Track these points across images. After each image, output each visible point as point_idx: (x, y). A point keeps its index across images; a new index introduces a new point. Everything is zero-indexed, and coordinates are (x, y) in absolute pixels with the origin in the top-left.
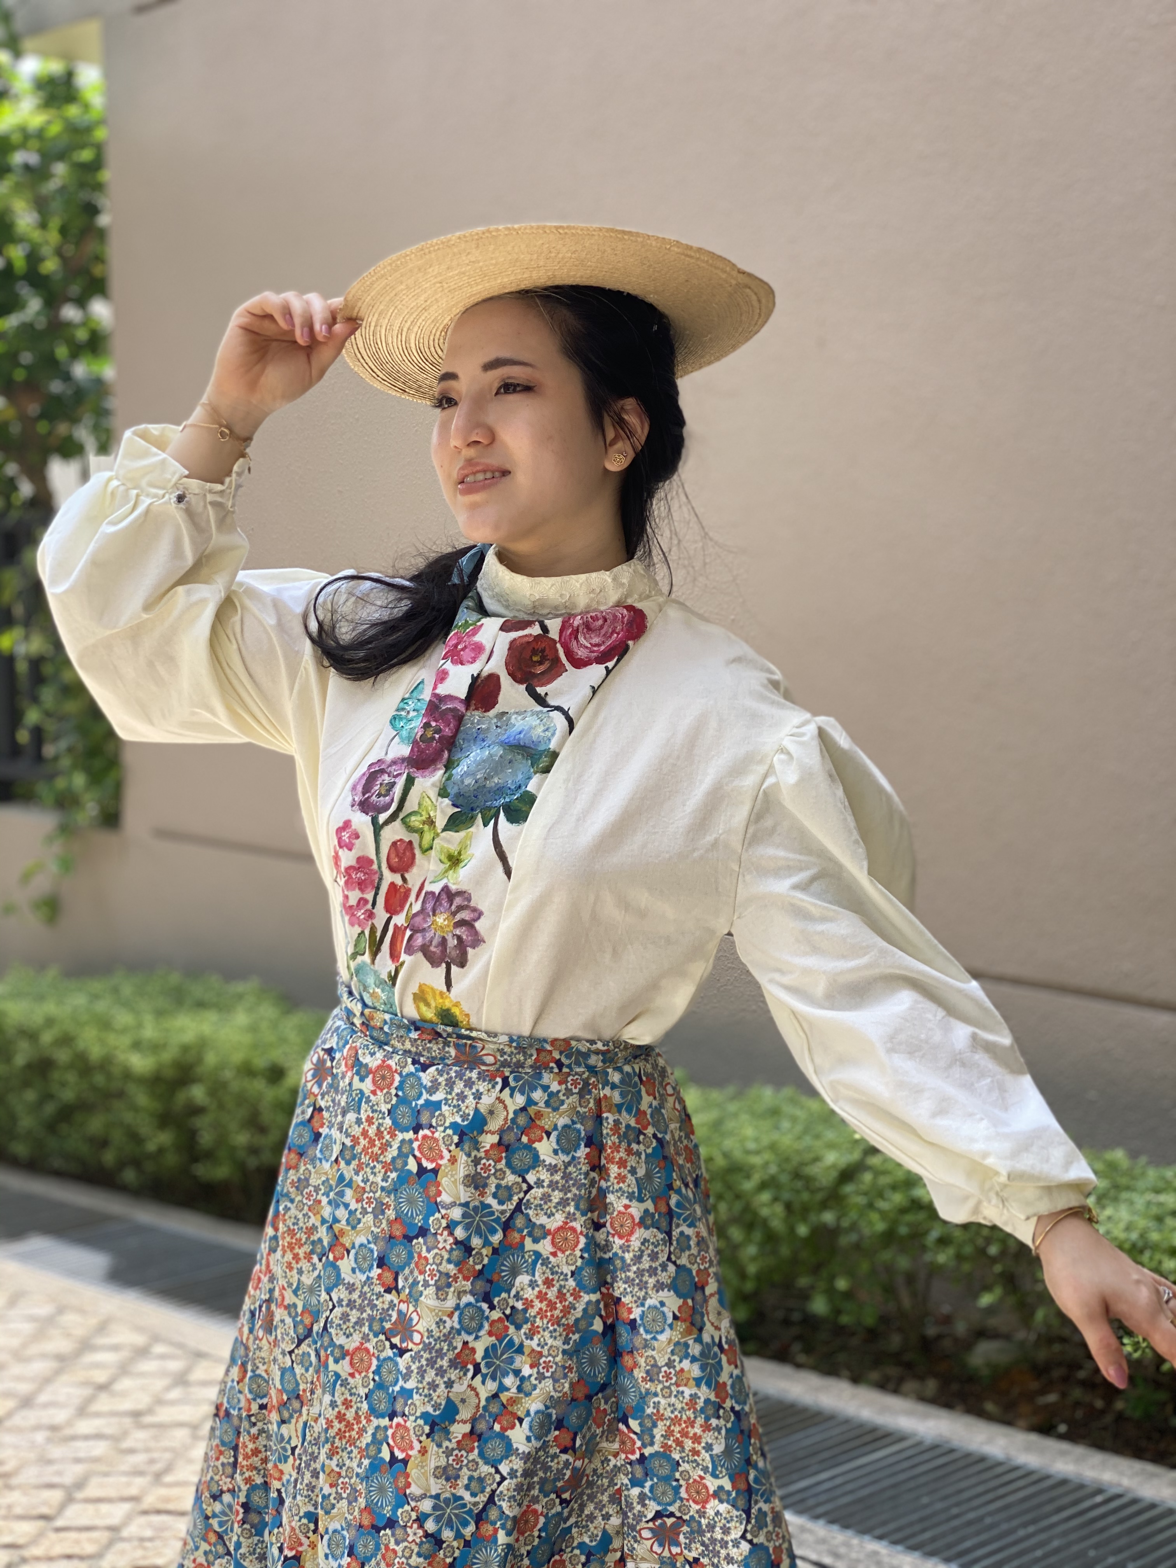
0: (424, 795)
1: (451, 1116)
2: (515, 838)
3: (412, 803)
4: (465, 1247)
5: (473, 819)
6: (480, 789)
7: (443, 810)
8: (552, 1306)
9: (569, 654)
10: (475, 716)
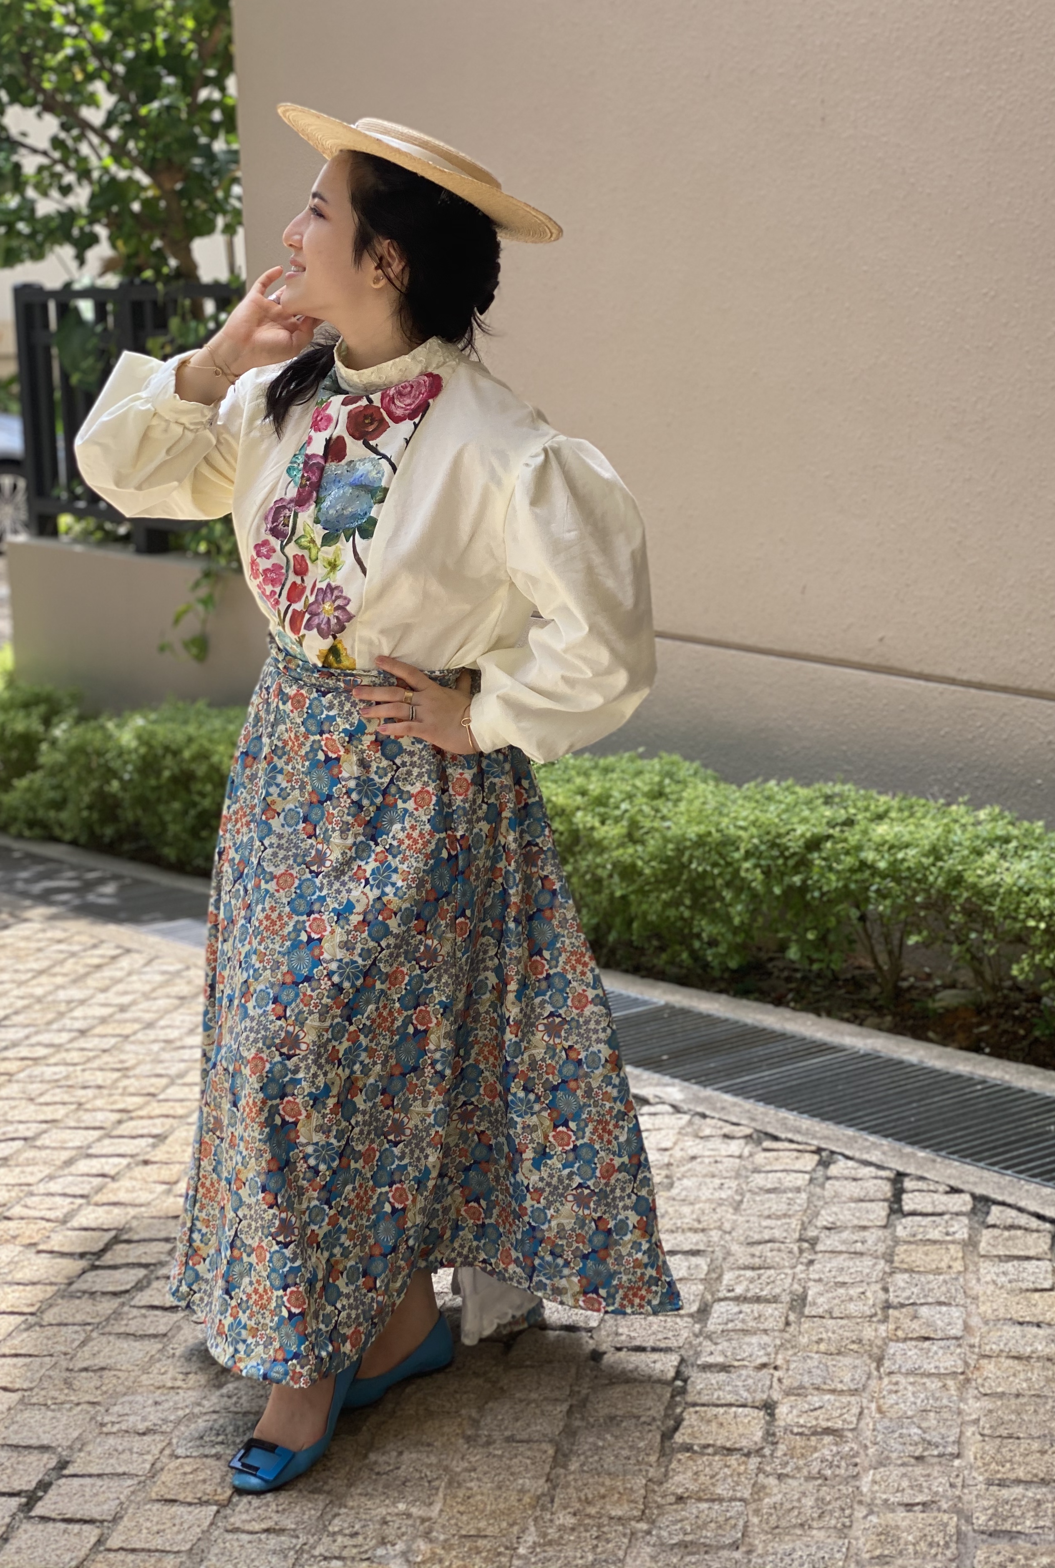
0: (305, 524)
1: (344, 725)
2: (367, 549)
3: (299, 531)
4: (358, 805)
5: (338, 536)
6: (340, 516)
7: (318, 533)
8: (416, 842)
9: (390, 414)
10: (332, 467)
